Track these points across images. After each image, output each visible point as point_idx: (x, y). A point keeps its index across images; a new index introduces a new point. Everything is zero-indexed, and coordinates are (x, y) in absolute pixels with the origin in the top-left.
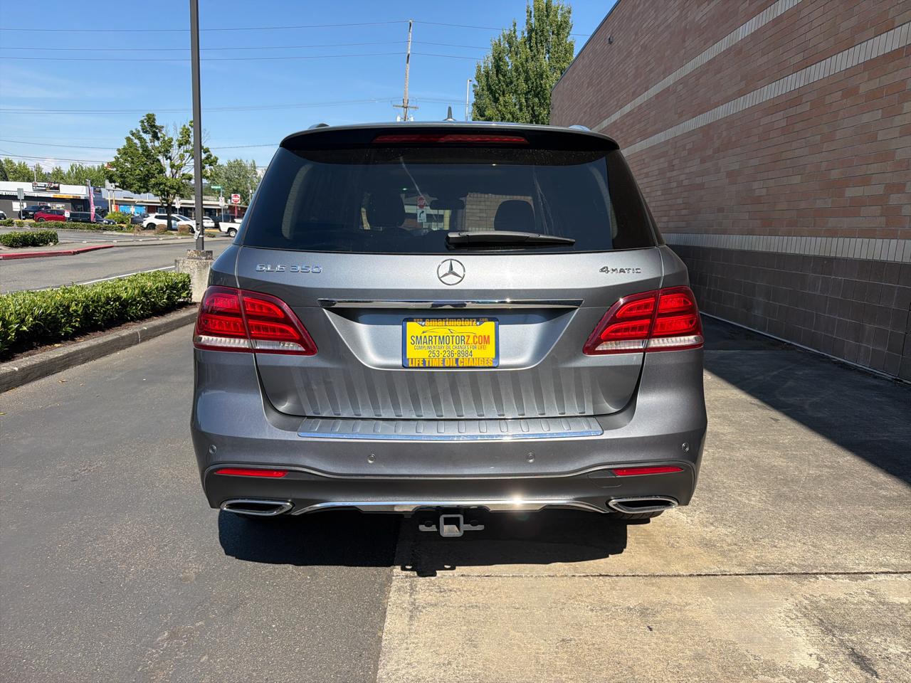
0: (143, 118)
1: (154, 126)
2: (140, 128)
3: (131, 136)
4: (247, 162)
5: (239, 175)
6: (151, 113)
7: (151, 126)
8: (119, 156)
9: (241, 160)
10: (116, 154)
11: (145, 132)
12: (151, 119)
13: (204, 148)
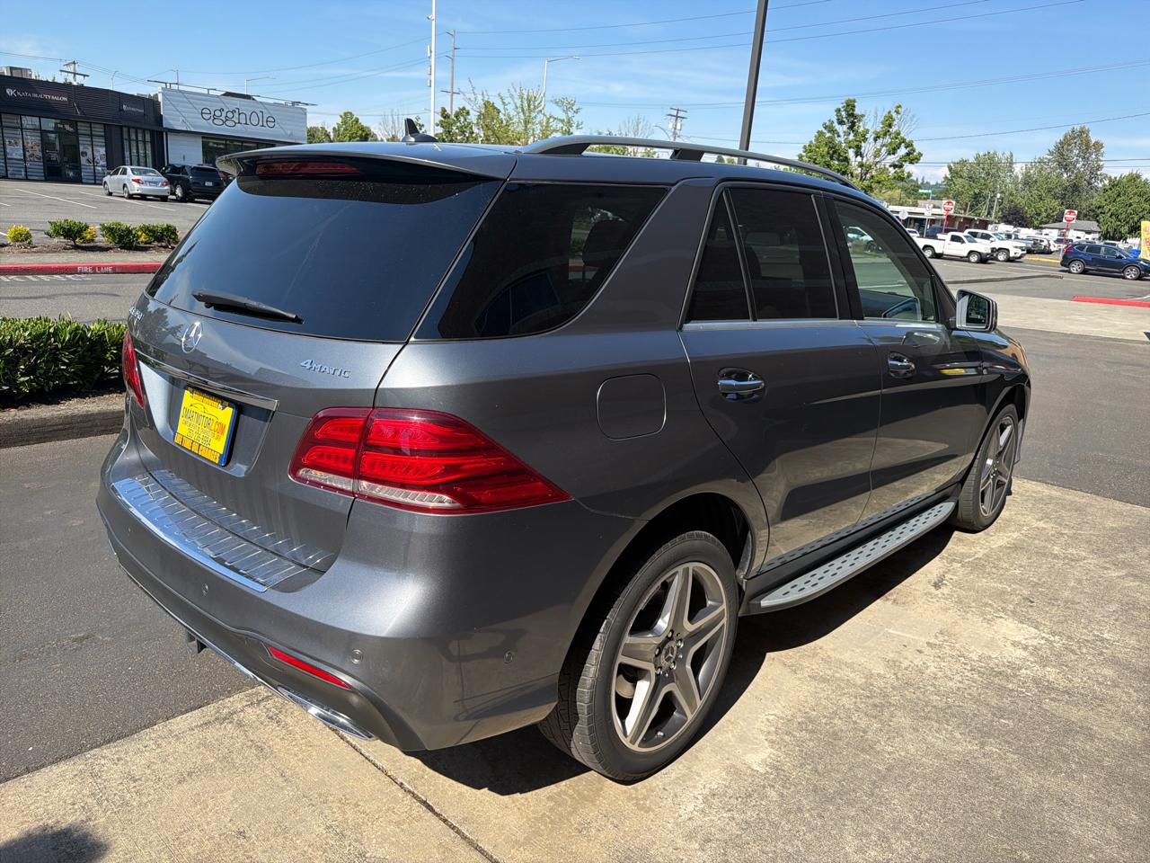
0: (840, 106)
1: (852, 115)
2: (834, 119)
3: (824, 130)
4: (1002, 155)
5: (988, 174)
6: (852, 98)
7: (850, 115)
8: (804, 154)
9: (995, 153)
10: (801, 151)
11: (841, 122)
12: (850, 105)
13: (907, 141)
